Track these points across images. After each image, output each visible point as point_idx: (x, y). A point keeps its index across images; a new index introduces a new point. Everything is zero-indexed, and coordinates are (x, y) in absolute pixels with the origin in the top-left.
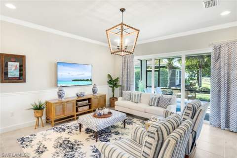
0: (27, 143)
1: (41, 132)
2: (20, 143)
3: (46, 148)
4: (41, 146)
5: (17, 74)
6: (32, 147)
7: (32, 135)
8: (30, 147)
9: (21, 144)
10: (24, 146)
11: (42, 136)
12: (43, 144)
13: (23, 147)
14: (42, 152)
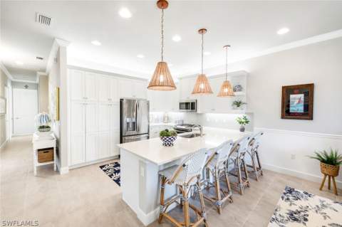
0: (291, 198)
1: (322, 199)
2: (285, 191)
3: (306, 220)
4: (302, 213)
5: (301, 109)
6: (291, 205)
7: (306, 193)
8: (289, 203)
9: (285, 194)
10: (286, 197)
11: (319, 204)
12: (307, 213)
13: (283, 198)
14: (296, 220)
